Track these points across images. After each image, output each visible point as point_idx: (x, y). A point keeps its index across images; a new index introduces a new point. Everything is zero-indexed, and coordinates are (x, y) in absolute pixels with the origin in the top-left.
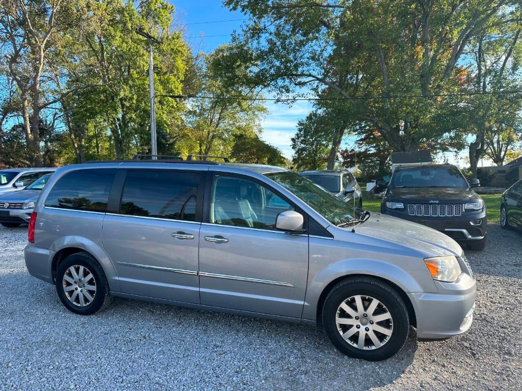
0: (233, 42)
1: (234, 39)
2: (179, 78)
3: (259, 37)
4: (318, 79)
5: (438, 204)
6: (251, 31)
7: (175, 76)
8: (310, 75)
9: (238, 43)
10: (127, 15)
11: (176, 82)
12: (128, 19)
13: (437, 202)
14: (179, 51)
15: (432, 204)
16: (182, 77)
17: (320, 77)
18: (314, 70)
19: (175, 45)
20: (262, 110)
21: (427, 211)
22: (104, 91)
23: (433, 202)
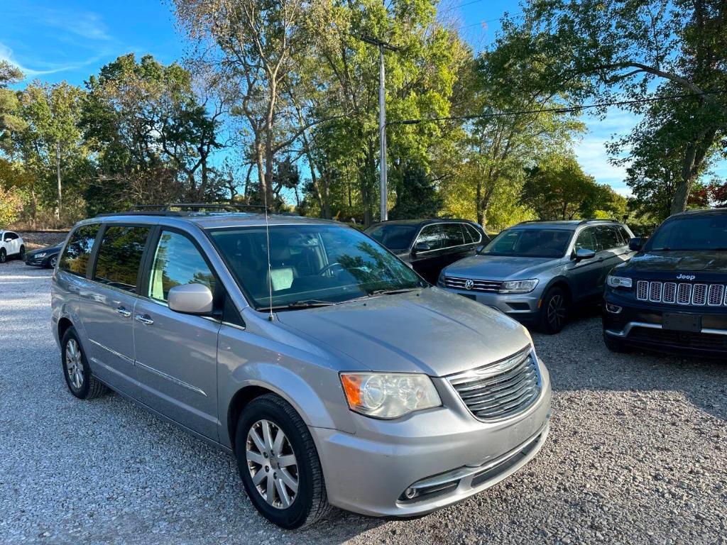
0: (504, 29)
1: (505, 26)
2: (445, 95)
3: (551, 15)
4: (645, 68)
5: (693, 282)
6: (536, 9)
7: (439, 92)
8: (630, 64)
9: (511, 31)
10: (373, 18)
11: (442, 101)
12: (374, 23)
13: (692, 278)
14: (444, 56)
15: (681, 281)
16: (450, 92)
17: (649, 64)
18: (636, 54)
19: (439, 47)
20: (577, 126)
21: (669, 294)
22: (347, 124)
23: (684, 277)
